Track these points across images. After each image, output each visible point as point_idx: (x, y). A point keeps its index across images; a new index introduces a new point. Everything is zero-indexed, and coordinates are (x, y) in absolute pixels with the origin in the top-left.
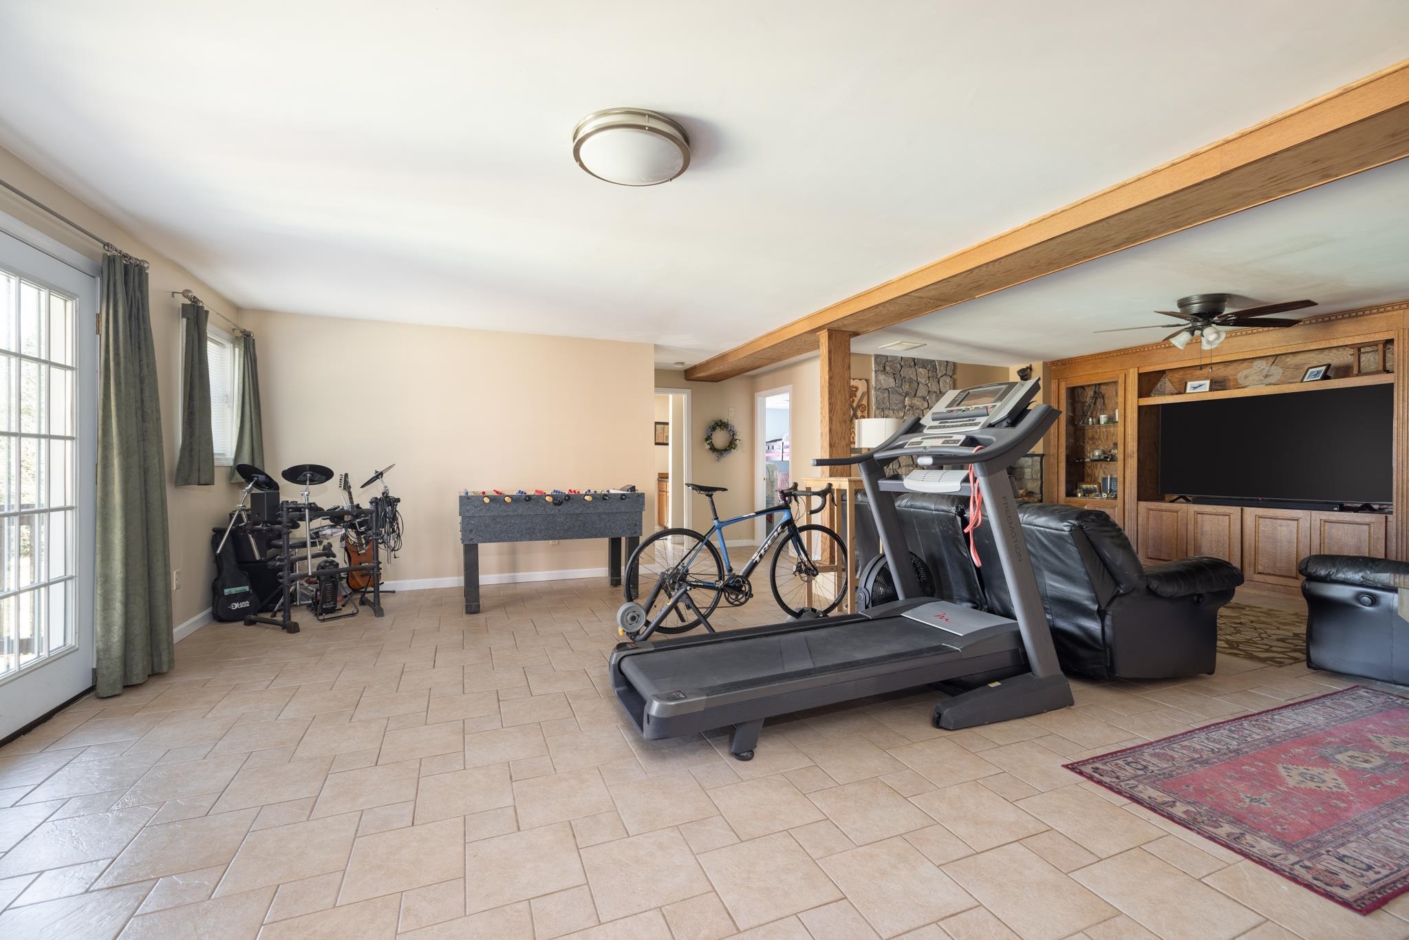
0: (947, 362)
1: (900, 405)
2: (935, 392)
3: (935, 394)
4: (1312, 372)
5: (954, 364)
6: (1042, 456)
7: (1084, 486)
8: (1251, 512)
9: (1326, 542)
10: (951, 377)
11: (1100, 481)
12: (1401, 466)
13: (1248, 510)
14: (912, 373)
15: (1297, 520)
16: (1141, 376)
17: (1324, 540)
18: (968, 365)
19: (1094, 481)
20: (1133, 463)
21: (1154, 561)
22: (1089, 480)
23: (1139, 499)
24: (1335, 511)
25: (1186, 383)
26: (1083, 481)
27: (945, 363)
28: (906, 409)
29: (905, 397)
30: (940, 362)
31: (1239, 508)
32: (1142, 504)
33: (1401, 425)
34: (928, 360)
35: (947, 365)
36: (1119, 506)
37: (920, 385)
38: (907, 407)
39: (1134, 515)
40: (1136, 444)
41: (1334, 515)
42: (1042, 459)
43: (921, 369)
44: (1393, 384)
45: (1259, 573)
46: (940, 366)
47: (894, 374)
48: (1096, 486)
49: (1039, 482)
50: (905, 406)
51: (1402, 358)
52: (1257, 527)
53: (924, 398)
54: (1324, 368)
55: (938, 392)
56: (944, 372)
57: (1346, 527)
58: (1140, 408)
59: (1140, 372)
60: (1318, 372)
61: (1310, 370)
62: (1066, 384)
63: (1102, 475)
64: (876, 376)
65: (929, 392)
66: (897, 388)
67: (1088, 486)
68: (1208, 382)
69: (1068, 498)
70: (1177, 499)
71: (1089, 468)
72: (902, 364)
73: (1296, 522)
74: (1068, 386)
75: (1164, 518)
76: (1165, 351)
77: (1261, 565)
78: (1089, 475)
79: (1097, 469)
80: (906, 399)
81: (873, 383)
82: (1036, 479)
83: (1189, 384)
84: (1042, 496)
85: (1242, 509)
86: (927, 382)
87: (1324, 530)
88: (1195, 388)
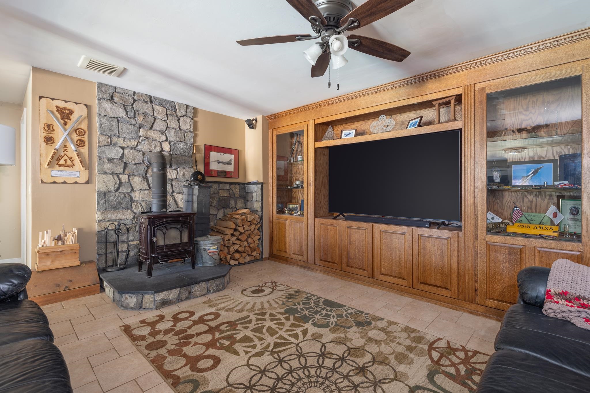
0: (187, 106)
1: (133, 135)
2: (174, 128)
3: (173, 130)
4: (412, 123)
5: (195, 109)
6: (262, 184)
7: (291, 206)
8: (379, 227)
9: (422, 252)
10: (192, 119)
11: (300, 202)
12: (467, 193)
13: (377, 226)
14: (148, 108)
15: (404, 234)
16: (317, 126)
17: (420, 250)
18: (208, 112)
19: (297, 202)
20: (312, 189)
21: (323, 262)
22: (294, 201)
23: (316, 216)
24: (427, 227)
25: (342, 132)
26: (291, 202)
27: (185, 106)
28: (141, 139)
29: (140, 128)
30: (180, 105)
31: (371, 224)
32: (317, 219)
33: (467, 161)
34: (166, 100)
35: (187, 108)
36: (305, 221)
37: (157, 120)
38: (141, 138)
39: (313, 228)
40: (313, 176)
41: (426, 231)
42: (262, 187)
43: (157, 106)
44: (461, 130)
45: (383, 274)
46: (180, 107)
47: (124, 105)
48: (297, 206)
49: (260, 203)
50: (140, 137)
51: (467, 108)
52: (381, 239)
53: (162, 133)
54: (418, 120)
55: (178, 129)
56: (184, 113)
57: (434, 241)
58: (316, 149)
59: (316, 123)
60: (416, 123)
61: (411, 122)
62: (276, 133)
63: (301, 198)
64: (99, 104)
65: (168, 127)
66: (128, 119)
67: (293, 206)
68: (354, 131)
69: (278, 215)
70: (338, 216)
71: (295, 193)
72: (136, 98)
73: (404, 236)
74: (278, 134)
75: (329, 231)
76: (329, 107)
77: (384, 268)
78: (295, 198)
79: (298, 193)
80: (141, 130)
81: (96, 109)
82: (259, 201)
83: (344, 132)
84: (262, 213)
85: (373, 225)
86: (166, 118)
87: (421, 243)
88: (347, 135)
